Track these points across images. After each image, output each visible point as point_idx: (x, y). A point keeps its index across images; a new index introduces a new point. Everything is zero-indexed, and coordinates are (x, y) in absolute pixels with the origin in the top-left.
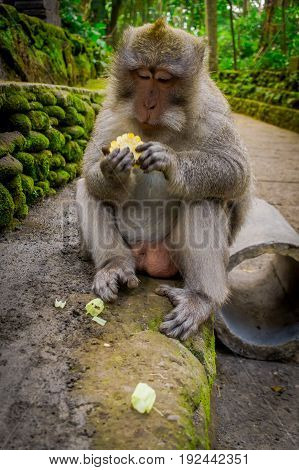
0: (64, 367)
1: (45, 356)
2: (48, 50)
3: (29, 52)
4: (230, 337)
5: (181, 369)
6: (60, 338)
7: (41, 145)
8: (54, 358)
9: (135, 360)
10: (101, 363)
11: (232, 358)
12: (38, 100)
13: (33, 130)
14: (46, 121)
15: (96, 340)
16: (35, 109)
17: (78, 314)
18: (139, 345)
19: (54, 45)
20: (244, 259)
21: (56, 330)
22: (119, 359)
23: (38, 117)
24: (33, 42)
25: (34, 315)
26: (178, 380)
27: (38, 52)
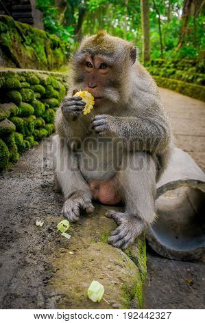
0: (41, 268)
1: (28, 260)
2: (34, 46)
3: (22, 48)
4: (157, 244)
5: (122, 270)
6: (39, 248)
7: (28, 112)
8: (35, 262)
9: (91, 263)
10: (67, 266)
11: (158, 259)
12: (27, 81)
13: (23, 101)
14: (32, 95)
15: (64, 250)
16: (25, 88)
17: (51, 231)
18: (94, 253)
19: (38, 43)
20: (167, 190)
21: (36, 242)
22: (79, 263)
23: (27, 93)
24: (24, 40)
25: (22, 231)
26: (120, 278)
27: (27, 47)
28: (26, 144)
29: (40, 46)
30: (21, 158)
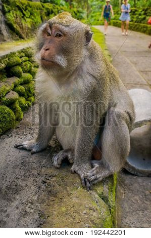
0: (37, 216)
1: (28, 210)
2: (33, 17)
3: (23, 22)
5: (95, 214)
6: (35, 198)
8: (32, 211)
9: (72, 210)
10: (55, 213)
11: (130, 176)
12: (26, 56)
13: (23, 72)
15: (54, 198)
17: (45, 182)
18: (75, 200)
19: (35, 14)
21: (34, 193)
22: (64, 209)
23: (26, 65)
24: (24, 15)
25: (23, 184)
26: (92, 221)
27: (27, 20)
28: (28, 104)
29: (37, 17)
30: (25, 115)
